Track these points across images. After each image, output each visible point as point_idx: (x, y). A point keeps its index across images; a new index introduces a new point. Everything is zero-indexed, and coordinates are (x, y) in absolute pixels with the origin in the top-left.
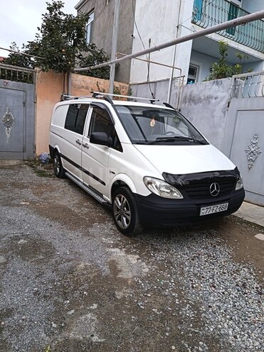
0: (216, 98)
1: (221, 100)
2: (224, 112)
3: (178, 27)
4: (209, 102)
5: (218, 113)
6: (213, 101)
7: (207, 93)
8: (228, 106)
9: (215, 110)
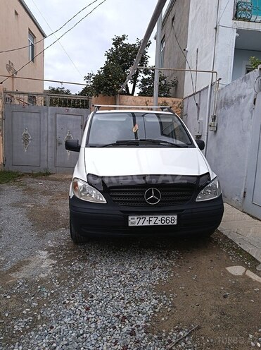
0: (245, 97)
1: (249, 99)
2: (251, 112)
3: (216, 28)
4: (239, 103)
5: (247, 114)
6: (242, 100)
7: (238, 93)
8: (254, 103)
9: (243, 111)
